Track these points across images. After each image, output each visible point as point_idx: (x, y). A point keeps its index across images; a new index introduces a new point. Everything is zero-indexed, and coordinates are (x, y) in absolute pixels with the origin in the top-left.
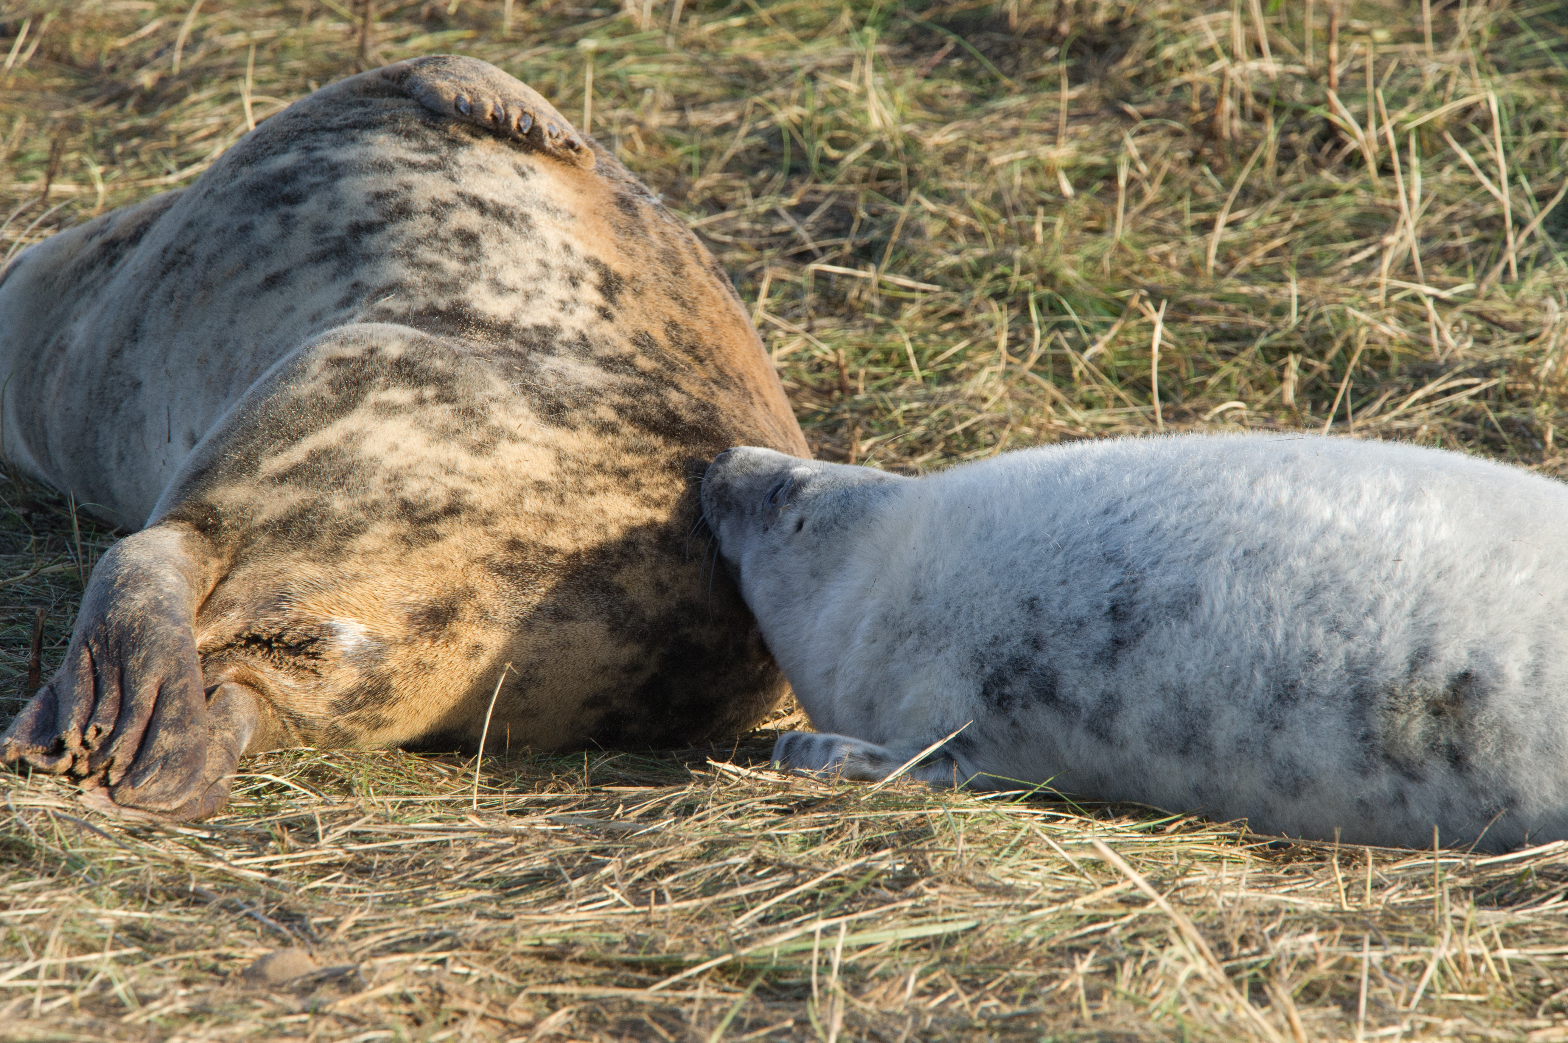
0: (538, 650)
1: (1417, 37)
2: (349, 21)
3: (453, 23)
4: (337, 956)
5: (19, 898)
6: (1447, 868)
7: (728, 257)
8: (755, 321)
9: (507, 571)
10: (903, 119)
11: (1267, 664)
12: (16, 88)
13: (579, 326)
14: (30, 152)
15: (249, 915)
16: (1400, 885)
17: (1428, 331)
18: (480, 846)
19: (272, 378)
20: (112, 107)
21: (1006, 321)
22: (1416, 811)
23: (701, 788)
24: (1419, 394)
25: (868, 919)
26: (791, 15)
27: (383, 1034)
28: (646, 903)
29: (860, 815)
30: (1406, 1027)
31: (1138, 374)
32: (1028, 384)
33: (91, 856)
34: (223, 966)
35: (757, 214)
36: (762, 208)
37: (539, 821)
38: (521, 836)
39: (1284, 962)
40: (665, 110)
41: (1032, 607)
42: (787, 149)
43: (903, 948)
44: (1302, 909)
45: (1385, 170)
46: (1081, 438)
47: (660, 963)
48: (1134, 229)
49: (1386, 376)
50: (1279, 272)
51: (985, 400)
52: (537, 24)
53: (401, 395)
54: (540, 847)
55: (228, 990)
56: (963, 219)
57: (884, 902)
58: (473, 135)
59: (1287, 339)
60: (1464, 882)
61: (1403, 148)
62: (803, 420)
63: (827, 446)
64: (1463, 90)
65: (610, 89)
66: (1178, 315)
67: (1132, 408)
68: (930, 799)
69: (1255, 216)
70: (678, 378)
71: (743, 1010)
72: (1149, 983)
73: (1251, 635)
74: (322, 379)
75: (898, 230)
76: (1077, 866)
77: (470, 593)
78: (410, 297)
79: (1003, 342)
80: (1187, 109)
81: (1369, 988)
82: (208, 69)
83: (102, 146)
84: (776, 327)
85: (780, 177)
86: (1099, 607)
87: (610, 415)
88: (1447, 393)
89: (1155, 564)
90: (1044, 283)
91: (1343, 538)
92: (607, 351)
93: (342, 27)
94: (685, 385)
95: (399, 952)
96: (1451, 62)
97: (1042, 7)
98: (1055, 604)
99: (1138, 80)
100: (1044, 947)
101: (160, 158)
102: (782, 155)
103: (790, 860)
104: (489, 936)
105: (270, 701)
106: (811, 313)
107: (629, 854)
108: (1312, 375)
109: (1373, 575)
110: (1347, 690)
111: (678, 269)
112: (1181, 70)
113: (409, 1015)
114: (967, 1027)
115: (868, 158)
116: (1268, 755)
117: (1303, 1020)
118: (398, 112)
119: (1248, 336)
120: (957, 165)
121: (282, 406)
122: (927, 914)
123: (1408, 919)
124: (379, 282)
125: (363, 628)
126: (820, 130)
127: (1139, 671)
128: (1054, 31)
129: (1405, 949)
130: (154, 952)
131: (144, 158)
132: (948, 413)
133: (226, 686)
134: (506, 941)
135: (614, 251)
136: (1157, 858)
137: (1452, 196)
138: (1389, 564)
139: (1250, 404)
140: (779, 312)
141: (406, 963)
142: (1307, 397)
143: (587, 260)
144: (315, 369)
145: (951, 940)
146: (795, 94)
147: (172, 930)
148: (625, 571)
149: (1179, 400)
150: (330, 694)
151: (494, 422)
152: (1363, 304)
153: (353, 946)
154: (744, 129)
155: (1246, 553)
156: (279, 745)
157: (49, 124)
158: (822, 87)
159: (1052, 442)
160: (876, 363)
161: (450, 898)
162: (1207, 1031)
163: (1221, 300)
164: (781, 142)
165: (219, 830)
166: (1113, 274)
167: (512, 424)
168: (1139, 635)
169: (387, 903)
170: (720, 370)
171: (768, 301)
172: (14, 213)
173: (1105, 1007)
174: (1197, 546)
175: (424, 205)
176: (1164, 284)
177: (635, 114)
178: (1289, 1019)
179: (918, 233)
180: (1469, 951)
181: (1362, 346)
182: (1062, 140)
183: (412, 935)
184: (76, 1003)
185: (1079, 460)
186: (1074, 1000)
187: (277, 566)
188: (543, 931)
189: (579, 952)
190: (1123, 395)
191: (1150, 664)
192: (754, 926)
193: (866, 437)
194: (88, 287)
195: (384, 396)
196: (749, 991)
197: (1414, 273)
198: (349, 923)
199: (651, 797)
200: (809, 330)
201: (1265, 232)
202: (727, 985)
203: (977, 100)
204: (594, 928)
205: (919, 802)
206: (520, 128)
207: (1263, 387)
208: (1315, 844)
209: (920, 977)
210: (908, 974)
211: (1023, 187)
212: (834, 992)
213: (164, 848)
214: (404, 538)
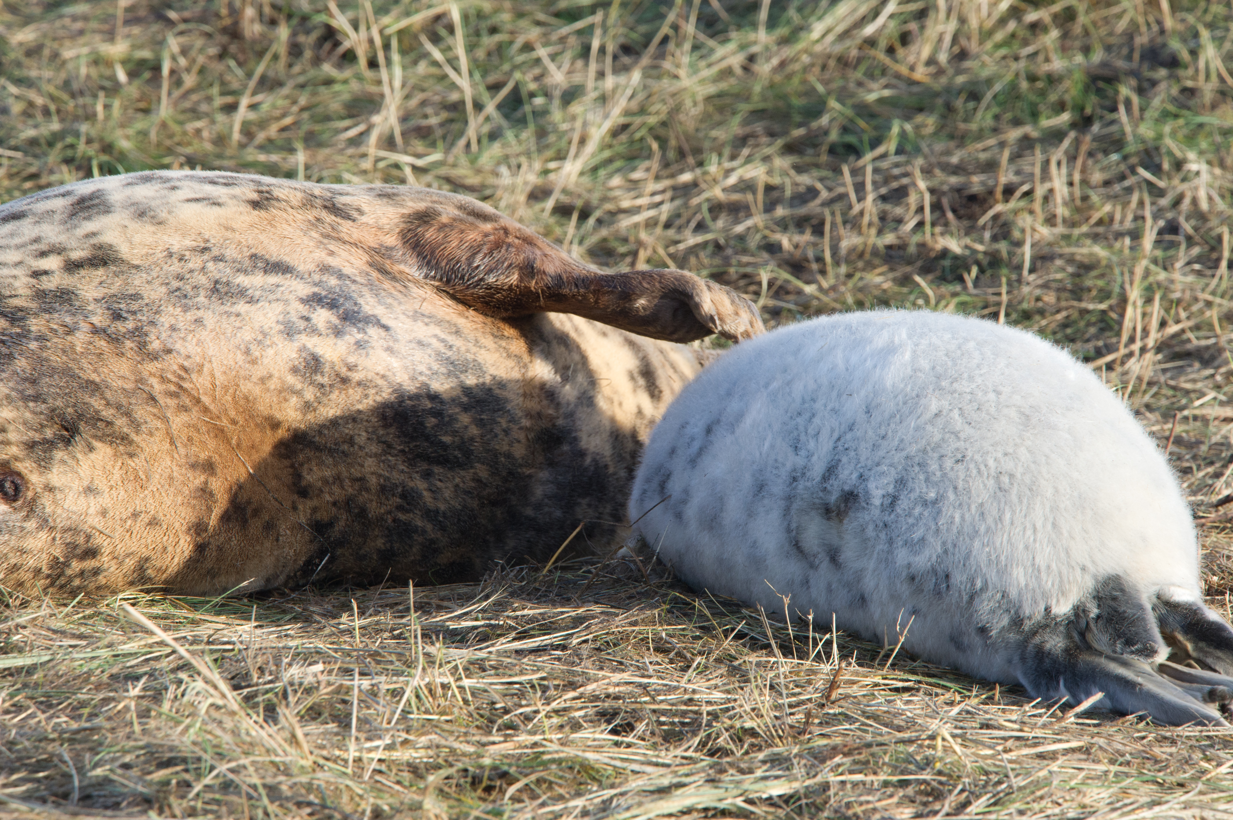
30: (388, 741)
39: (292, 689)
45: (373, 64)
48: (175, 110)
50: (290, 144)
56: (40, 101)
61: (387, 47)
69: (270, 100)
72: (186, 706)
80: (218, 15)
81: (360, 708)
90: (104, 152)
100: (105, 676)
114: (43, 738)
117: (306, 735)
120: (35, 58)
123: (391, 655)
129: (389, 679)
137: (426, 85)
145: (30, 670)
152: (355, 170)
163: (243, 166)
166: (159, 145)
173: (152, 724)
176: (198, 153)
178: (293, 733)
179: (5, 111)
180: (438, 680)
182: (119, 38)
186: (128, 718)
197: (396, 145)
201: (277, 113)
203: (50, 7)
209: (6, 699)
211: (88, 77)
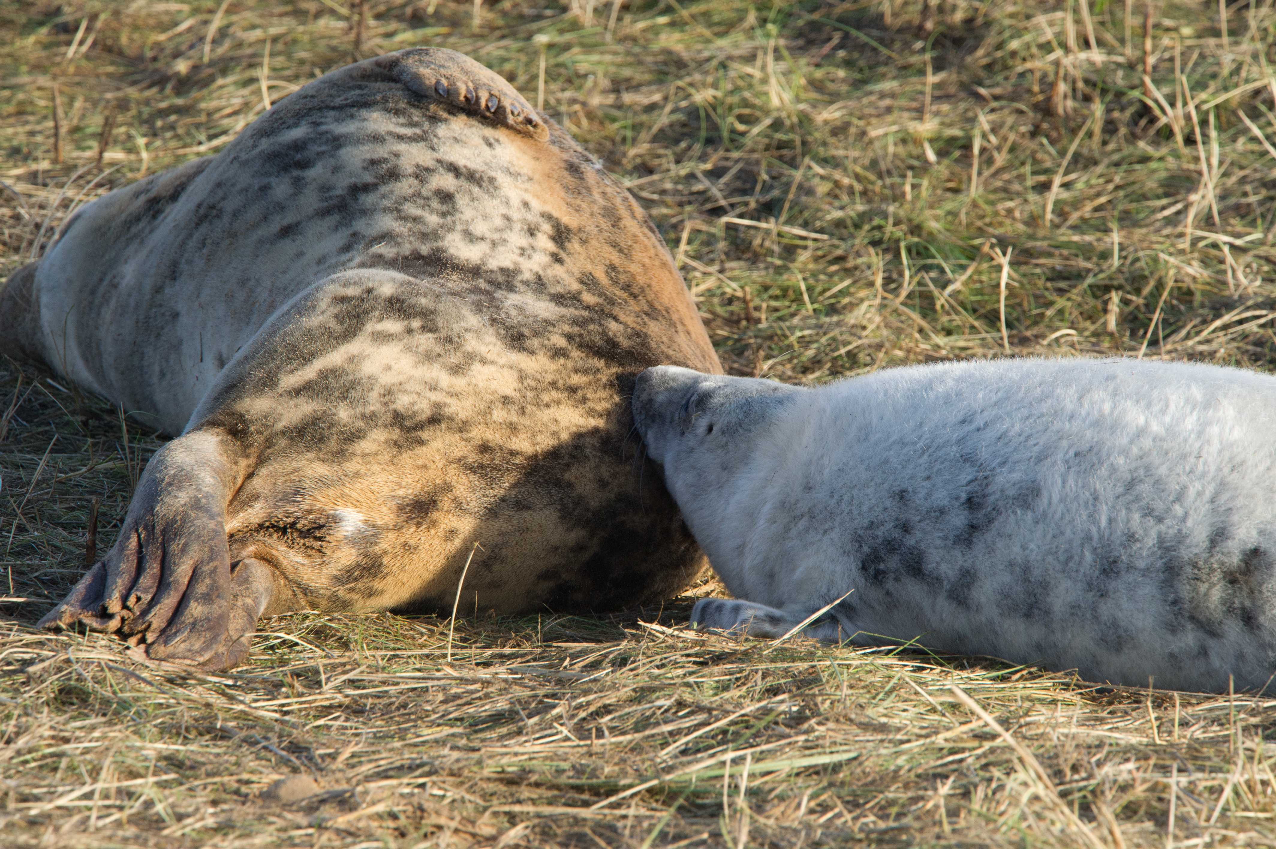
0: (502, 534)
1: (1217, 33)
2: (347, 19)
3: (431, 21)
4: (337, 781)
5: (78, 733)
6: (1240, 709)
7: (655, 211)
8: (678, 264)
9: (478, 469)
10: (798, 100)
11: (1095, 543)
12: (75, 74)
13: (536, 268)
14: (87, 126)
15: (265, 748)
16: (1202, 723)
17: (1225, 272)
18: (454, 691)
19: (288, 313)
20: (154, 90)
21: (881, 264)
22: (1216, 662)
23: (633, 644)
24: (1218, 323)
25: (769, 751)
26: (706, 15)
27: (375, 844)
28: (589, 737)
29: (763, 666)
30: (1207, 839)
31: (989, 307)
32: (899, 315)
33: (137, 699)
34: (244, 789)
35: (679, 177)
36: (683, 172)
37: (502, 671)
38: (487, 683)
39: (1107, 786)
40: (604, 92)
41: (902, 498)
42: (704, 124)
43: (798, 775)
44: (1122, 742)
45: (1190, 141)
46: (943, 359)
47: (600, 786)
48: (985, 190)
49: (1191, 308)
50: (1104, 224)
51: (864, 328)
52: (500, 22)
53: (393, 326)
54: (502, 692)
55: (249, 809)
56: (846, 181)
57: (782, 736)
58: (450, 113)
59: (1110, 278)
60: (1254, 720)
61: (1204, 123)
62: (717, 343)
63: (736, 365)
64: (1255, 75)
65: (559, 75)
66: (1022, 259)
67: (984, 335)
68: (820, 653)
69: (1084, 178)
70: (616, 311)
71: (668, 825)
72: (998, 803)
73: (1081, 519)
74: (329, 313)
75: (793, 189)
76: (939, 708)
77: (447, 488)
78: (398, 244)
79: (879, 281)
80: (1029, 91)
81: (1177, 807)
82: (232, 59)
83: (146, 122)
84: (695, 269)
85: (698, 147)
86: (957, 498)
87: (560, 341)
88: (1241, 322)
89: (1003, 464)
90: (912, 233)
91: (1154, 440)
92: (559, 289)
93: (342, 24)
94: (622, 317)
95: (387, 777)
96: (1244, 53)
97: (911, 8)
98: (921, 495)
99: (989, 67)
100: (912, 774)
101: (193, 131)
102: (699, 129)
103: (706, 703)
104: (461, 765)
105: (283, 574)
106: (723, 257)
107: (574, 698)
108: (1131, 308)
109: (1179, 469)
110: (1159, 564)
111: (616, 222)
112: (1024, 60)
113: (396, 829)
114: (850, 839)
115: (769, 131)
116: (1096, 618)
117: (1123, 833)
118: (389, 94)
119: (1079, 276)
120: (842, 137)
121: (297, 334)
122: (817, 746)
123: (1208, 751)
124: (373, 232)
125: (361, 517)
126: (731, 108)
127: (991, 550)
128: (921, 27)
129: (1206, 775)
130: (188, 778)
131: (180, 131)
132: (834, 339)
133: (247, 561)
134: (475, 769)
135: (564, 207)
136: (1004, 701)
137: (1244, 162)
138: (1192, 460)
139: (1080, 331)
140: (697, 257)
141: (393, 787)
142: (1126, 326)
143: (543, 215)
144: (323, 305)
145: (836, 768)
146: (710, 79)
147: (203, 759)
148: (574, 470)
149: (1022, 328)
150: (332, 570)
151: (468, 348)
152: (1172, 250)
153: (350, 773)
154: (669, 108)
155: (1076, 455)
156: (290, 609)
157: (102, 104)
158: (732, 74)
159: (919, 362)
160: (776, 298)
161: (429, 733)
162: (1045, 842)
163: (1056, 247)
164: (698, 118)
165: (241, 678)
166: (969, 225)
167: (483, 349)
168: (990, 521)
169: (378, 738)
170: (651, 305)
171: (688, 248)
172: (74, 176)
173: (962, 823)
174: (1036, 449)
175: (410, 170)
176: (1010, 234)
177: (579, 96)
178: (1111, 833)
179: (810, 192)
180: (1258, 777)
181: (1170, 284)
182: (927, 116)
183: (398, 764)
184: (125, 819)
185: (941, 379)
186: (937, 817)
187: (294, 465)
188: (505, 760)
189: (534, 778)
190: (976, 324)
191: (1000, 544)
192: (676, 757)
193: (768, 357)
194: (135, 236)
195: (379, 327)
196: (672, 810)
197: (1213, 224)
198: (346, 754)
199: (592, 651)
200: (721, 271)
201: (1092, 192)
202: (654, 805)
203: (858, 84)
204: (546, 758)
205: (810, 656)
206: (488, 108)
207: (1091, 318)
208: (1133, 689)
209: (812, 798)
210: (802, 795)
211: (895, 155)
212: (742, 810)
213: (196, 693)
214: (396, 443)
